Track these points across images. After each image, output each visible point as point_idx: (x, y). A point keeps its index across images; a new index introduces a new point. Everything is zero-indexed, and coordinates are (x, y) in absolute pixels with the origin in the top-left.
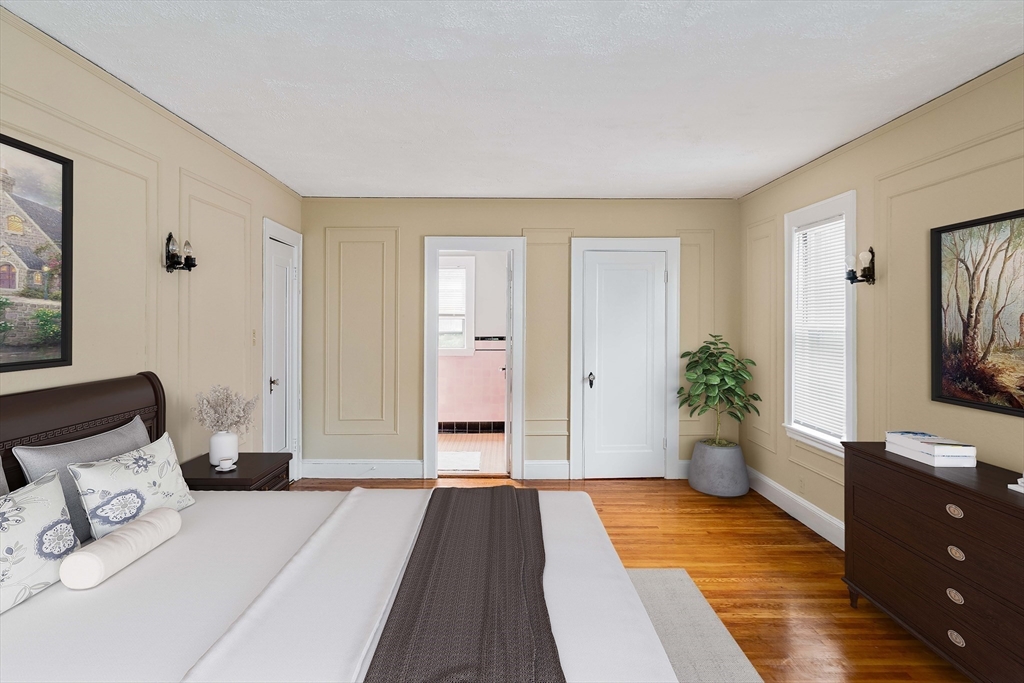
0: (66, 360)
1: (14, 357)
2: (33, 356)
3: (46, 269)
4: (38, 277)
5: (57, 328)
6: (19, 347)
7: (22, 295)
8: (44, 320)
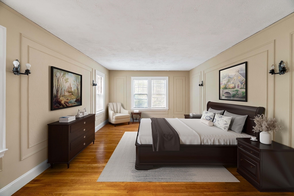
0: (246, 101)
1: (239, 99)
2: (242, 99)
3: (243, 84)
4: (242, 85)
5: (245, 94)
6: (240, 98)
7: (240, 89)
8: (243, 93)
